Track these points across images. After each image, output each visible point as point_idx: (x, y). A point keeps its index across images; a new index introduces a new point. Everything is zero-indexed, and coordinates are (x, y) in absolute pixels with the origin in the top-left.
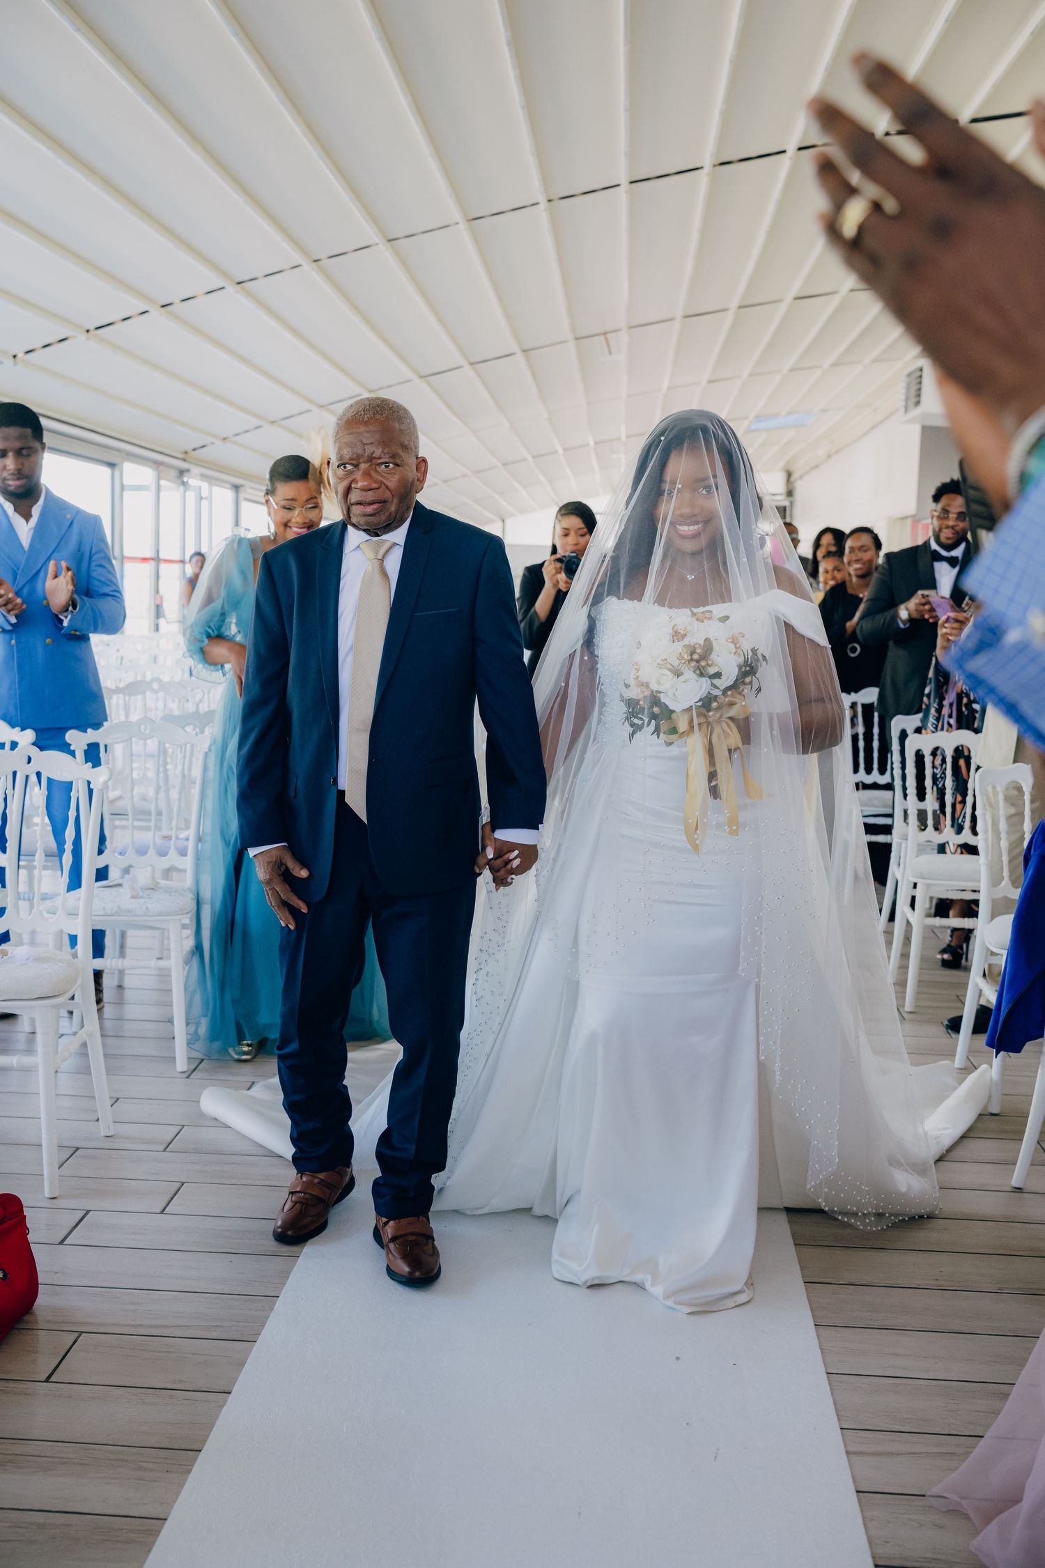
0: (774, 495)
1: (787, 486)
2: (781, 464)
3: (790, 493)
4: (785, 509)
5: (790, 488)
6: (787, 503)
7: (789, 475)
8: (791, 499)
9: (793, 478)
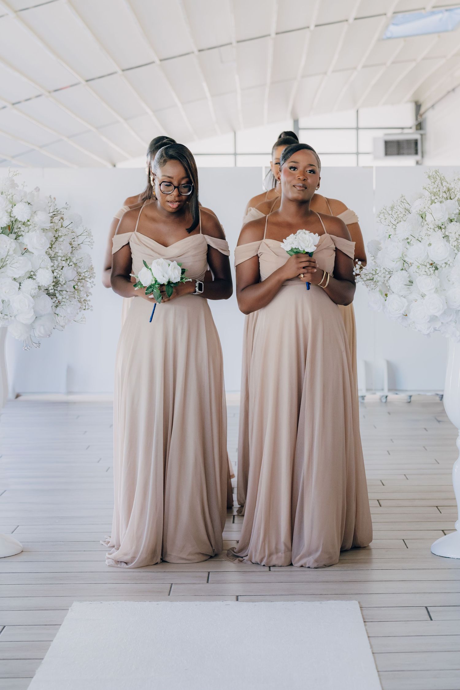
0: (402, 128)
1: (417, 119)
2: (409, 96)
3: (420, 126)
4: (416, 142)
5: (420, 119)
6: (417, 136)
7: (418, 106)
8: (422, 132)
9: (423, 110)
